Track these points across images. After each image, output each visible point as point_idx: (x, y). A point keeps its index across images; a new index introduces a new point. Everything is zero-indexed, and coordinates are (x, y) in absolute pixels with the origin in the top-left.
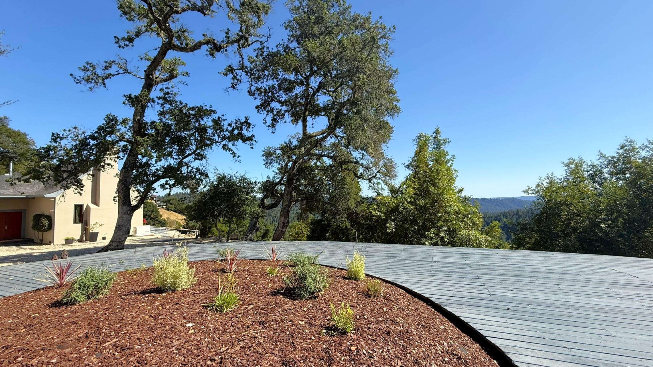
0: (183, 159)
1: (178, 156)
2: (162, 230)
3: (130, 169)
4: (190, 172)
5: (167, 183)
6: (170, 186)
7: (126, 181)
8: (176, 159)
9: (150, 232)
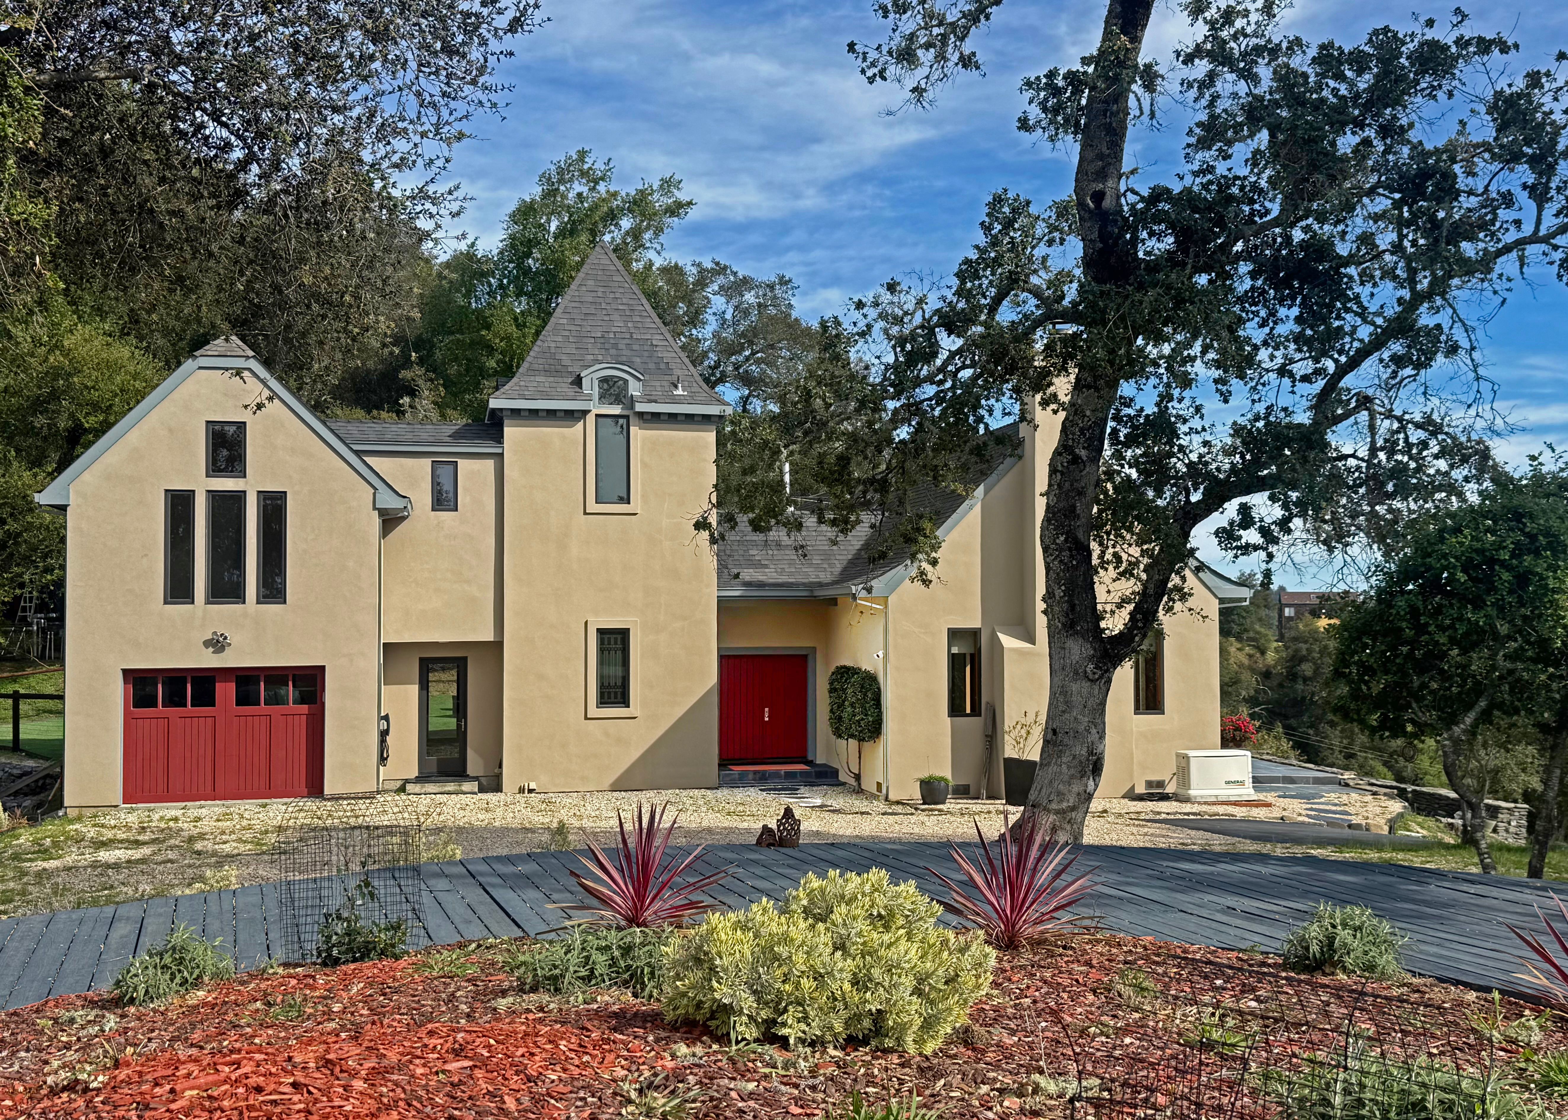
0: (1342, 371)
1: (1317, 360)
2: (1317, 781)
3: (1083, 453)
4: (1391, 449)
5: (1246, 517)
6: (1265, 532)
7: (1071, 512)
8: (1306, 379)
9: (1249, 782)
